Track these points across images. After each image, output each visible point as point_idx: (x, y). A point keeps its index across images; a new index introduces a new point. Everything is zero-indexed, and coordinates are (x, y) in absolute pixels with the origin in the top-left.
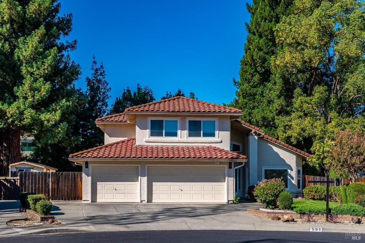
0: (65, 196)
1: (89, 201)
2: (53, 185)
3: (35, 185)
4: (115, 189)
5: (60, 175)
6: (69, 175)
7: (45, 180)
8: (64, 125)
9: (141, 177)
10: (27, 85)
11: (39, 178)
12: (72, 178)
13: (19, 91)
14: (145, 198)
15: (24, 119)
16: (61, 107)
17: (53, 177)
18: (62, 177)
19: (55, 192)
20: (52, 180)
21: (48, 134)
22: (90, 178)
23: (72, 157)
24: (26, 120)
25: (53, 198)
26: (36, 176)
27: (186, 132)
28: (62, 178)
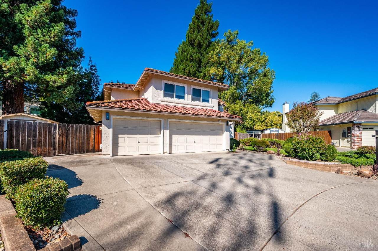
0: (76, 149)
1: (110, 155)
2: (61, 138)
3: (35, 137)
4: (138, 142)
5: (70, 127)
6: (80, 127)
7: (50, 132)
8: (71, 88)
9: (164, 131)
10: (30, 45)
11: (41, 130)
12: (84, 130)
13: (21, 50)
14: (167, 149)
15: (26, 75)
16: (68, 73)
17: (60, 129)
18: (72, 129)
19: (63, 145)
20: (59, 133)
21: (54, 94)
22: (111, 130)
23: (90, 105)
24: (27, 76)
25: (61, 152)
26: (35, 127)
27: (191, 97)
28: (72, 131)
